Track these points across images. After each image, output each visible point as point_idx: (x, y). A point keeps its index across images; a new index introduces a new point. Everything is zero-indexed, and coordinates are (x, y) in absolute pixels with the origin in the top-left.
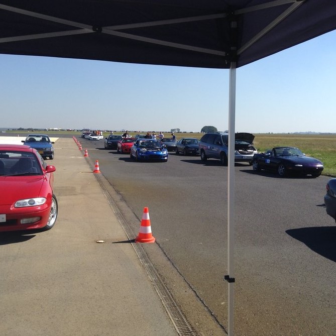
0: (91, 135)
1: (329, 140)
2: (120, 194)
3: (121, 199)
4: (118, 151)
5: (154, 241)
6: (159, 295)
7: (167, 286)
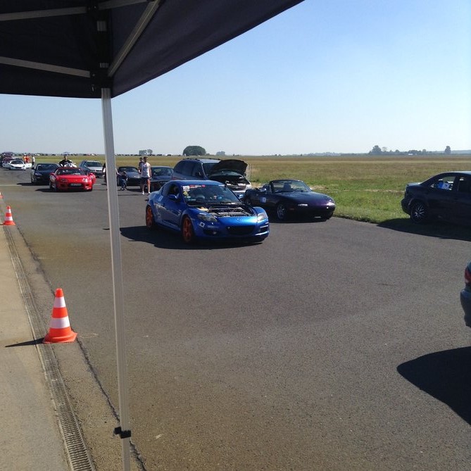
0: (13, 163)
1: (351, 164)
2: (38, 260)
3: (37, 269)
4: (51, 187)
5: (73, 340)
6: (62, 432)
7: (79, 416)
